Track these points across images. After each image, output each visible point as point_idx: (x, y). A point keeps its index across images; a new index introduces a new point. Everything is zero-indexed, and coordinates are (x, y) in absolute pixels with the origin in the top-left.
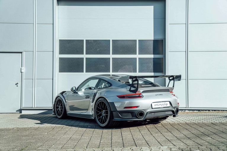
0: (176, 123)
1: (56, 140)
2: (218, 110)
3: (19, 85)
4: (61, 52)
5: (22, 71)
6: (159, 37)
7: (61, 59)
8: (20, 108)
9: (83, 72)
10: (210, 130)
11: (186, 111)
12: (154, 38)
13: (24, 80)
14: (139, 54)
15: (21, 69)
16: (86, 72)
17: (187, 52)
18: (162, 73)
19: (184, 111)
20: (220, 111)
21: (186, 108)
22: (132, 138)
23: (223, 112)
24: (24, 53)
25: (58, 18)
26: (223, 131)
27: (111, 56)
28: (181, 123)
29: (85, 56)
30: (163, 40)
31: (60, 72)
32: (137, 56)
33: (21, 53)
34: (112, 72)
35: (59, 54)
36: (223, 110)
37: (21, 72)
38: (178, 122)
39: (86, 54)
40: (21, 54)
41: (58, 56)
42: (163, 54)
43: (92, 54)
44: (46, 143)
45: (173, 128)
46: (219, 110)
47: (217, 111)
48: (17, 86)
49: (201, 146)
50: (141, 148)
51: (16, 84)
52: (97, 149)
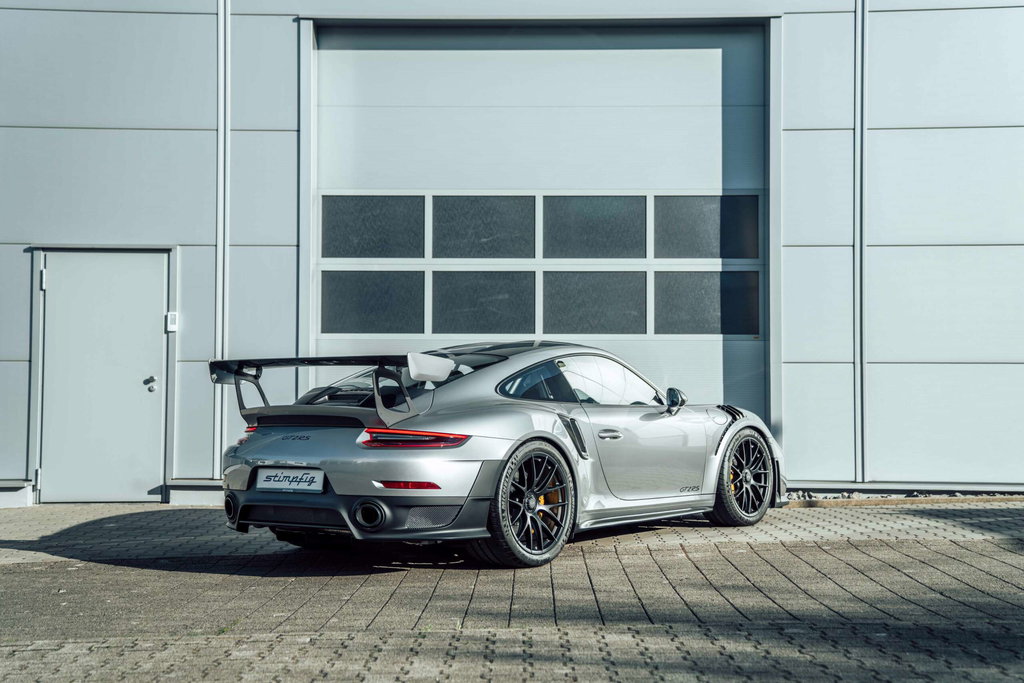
0: (808, 542)
1: (340, 600)
2: (988, 493)
3: (159, 386)
4: (329, 250)
5: (169, 329)
6: (745, 185)
7: (329, 277)
8: (162, 483)
9: (422, 330)
10: (941, 568)
11: (855, 496)
12: (724, 189)
13: (178, 366)
14: (656, 257)
15: (166, 317)
16: (435, 331)
17: (858, 247)
18: (751, 336)
19: (846, 494)
20: (998, 496)
21: (855, 482)
22: (633, 593)
23: (1009, 500)
24: (178, 254)
25: (318, 106)
26: (993, 572)
27: (539, 264)
28: (828, 543)
29: (428, 264)
30: (757, 196)
31: (325, 330)
32: (651, 264)
33: (168, 251)
34: (545, 332)
35: (323, 256)
36: (1012, 493)
37: (167, 332)
38: (817, 539)
39: (435, 255)
40: (166, 255)
41: (317, 264)
42: (757, 257)
43: (461, 256)
44: (304, 609)
45: (797, 559)
46: (993, 493)
47: (985, 496)
48: (150, 390)
49: (898, 619)
50: (671, 627)
51: (147, 382)
52: (504, 630)
